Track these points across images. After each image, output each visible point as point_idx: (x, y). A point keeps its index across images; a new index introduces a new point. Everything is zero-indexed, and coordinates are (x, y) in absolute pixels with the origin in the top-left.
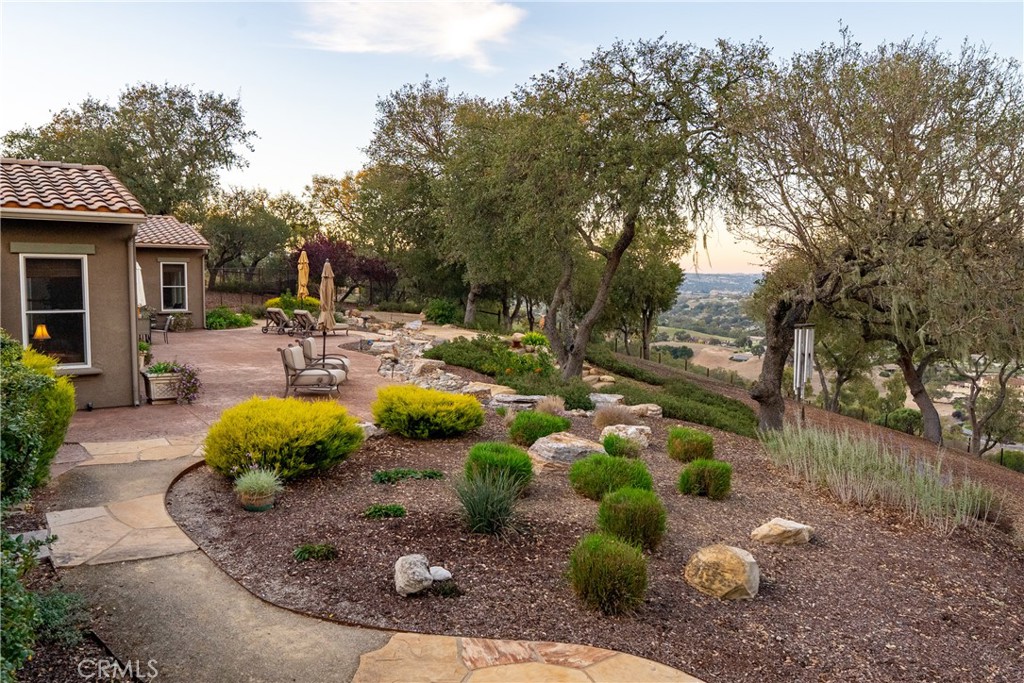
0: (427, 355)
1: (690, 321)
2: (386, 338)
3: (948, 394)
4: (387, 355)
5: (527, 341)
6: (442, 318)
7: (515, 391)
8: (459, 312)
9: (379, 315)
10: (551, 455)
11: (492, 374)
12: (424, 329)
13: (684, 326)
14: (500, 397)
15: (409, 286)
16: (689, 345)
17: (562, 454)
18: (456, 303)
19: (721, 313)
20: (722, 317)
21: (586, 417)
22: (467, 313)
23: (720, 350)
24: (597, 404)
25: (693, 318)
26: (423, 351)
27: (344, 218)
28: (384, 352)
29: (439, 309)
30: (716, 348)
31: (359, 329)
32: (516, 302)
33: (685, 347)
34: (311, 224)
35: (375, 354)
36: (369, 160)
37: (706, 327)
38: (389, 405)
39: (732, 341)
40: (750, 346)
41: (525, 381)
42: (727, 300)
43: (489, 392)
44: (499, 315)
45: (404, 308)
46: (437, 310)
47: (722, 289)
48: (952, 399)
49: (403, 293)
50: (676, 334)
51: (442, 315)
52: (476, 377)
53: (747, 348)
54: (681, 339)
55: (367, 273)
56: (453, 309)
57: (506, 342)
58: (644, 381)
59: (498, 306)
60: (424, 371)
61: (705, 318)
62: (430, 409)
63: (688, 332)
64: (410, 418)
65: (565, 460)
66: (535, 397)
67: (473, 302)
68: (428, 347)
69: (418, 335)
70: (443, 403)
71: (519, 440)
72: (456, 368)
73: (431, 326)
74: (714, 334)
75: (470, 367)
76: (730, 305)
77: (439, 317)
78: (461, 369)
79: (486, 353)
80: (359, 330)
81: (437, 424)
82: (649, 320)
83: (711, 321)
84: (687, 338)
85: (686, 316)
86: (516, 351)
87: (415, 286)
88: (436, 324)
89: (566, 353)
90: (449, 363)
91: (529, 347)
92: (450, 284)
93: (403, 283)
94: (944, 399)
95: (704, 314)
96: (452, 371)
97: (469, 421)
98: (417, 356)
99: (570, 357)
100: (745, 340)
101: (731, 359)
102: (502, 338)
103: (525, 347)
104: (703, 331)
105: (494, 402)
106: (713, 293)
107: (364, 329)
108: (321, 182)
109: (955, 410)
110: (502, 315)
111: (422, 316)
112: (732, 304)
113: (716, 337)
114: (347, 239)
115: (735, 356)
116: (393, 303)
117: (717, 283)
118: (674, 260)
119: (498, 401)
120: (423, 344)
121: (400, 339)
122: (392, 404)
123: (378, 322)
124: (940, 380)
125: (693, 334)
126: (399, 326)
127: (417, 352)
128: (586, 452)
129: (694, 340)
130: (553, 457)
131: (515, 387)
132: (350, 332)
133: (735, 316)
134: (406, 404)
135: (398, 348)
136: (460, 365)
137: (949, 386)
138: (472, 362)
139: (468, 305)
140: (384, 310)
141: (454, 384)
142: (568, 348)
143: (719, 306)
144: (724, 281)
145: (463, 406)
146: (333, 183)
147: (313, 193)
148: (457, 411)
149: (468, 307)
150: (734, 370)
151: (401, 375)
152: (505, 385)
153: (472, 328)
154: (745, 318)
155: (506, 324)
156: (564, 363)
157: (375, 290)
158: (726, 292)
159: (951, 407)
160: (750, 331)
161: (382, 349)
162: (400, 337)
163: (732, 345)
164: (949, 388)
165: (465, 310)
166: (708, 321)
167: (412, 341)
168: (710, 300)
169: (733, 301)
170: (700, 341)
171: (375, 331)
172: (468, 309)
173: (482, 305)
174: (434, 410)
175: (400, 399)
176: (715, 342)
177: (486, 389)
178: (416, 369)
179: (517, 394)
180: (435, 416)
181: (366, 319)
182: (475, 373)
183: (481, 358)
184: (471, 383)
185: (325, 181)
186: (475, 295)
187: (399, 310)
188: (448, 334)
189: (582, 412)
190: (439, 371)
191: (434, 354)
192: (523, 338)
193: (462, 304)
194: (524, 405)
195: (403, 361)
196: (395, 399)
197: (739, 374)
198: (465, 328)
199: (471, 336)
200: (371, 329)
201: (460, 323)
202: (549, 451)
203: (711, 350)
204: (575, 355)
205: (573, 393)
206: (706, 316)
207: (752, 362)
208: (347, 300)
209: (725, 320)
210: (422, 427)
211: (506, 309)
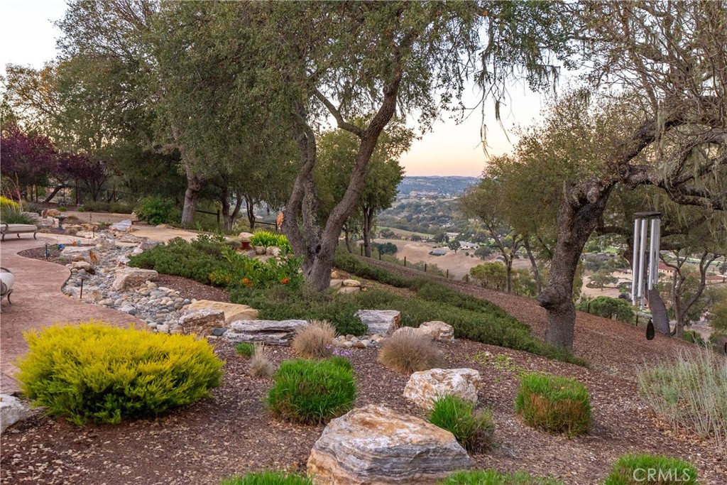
0: (135, 262)
1: (394, 219)
2: (83, 241)
3: (614, 280)
4: (80, 264)
5: (256, 242)
6: (155, 218)
7: (256, 311)
8: (175, 211)
9: (81, 216)
10: (367, 466)
11: (221, 285)
12: (134, 230)
13: (388, 224)
14: (238, 324)
15: (120, 186)
16: (393, 241)
17: (385, 461)
18: (170, 201)
19: (420, 212)
20: (421, 216)
21: (363, 347)
22: (184, 212)
23: (421, 246)
24: (370, 326)
25: (396, 217)
26: (129, 257)
27: (45, 111)
28: (77, 260)
29: (152, 207)
30: (418, 243)
31: (54, 231)
32: (235, 202)
33: (389, 244)
34: (7, 118)
35: (65, 262)
36: (64, 35)
37: (407, 225)
38: (46, 366)
39: (431, 237)
40: (447, 241)
41: (268, 297)
42: (425, 201)
43: (222, 316)
44: (218, 214)
45: (113, 208)
46: (149, 209)
47: (421, 190)
48: (618, 284)
49: (114, 193)
50: (382, 232)
51: (156, 214)
52: (200, 290)
53: (444, 243)
54: (386, 236)
55: (70, 170)
56: (169, 207)
57: (233, 244)
58: (389, 283)
59: (217, 205)
60: (128, 284)
61: (406, 217)
62: (125, 372)
63: (392, 230)
64: (86, 390)
65: (391, 472)
66: (292, 323)
67: (191, 199)
68: (137, 251)
69: (126, 237)
70: (149, 357)
71: (284, 414)
72: (172, 279)
73: (143, 227)
74: (415, 231)
75: (191, 277)
76: (428, 204)
77: (152, 216)
78: (180, 280)
79: (211, 258)
80: (52, 232)
81: (137, 398)
82: (370, 217)
83: (412, 219)
84: (391, 235)
85: (390, 216)
86: (246, 253)
87: (127, 185)
88: (149, 224)
89: (310, 255)
90: (163, 272)
91: (260, 249)
92: (164, 180)
93: (114, 181)
94: (611, 284)
95: (405, 213)
96: (166, 283)
97: (197, 385)
98: (122, 264)
99: (316, 260)
100: (442, 236)
101: (431, 253)
102: (228, 239)
103: (255, 249)
104: (405, 229)
105: (229, 334)
106: (413, 194)
107: (60, 231)
108: (16, 72)
109: (620, 294)
110: (221, 215)
111: (134, 216)
112: (429, 204)
113: (417, 234)
114: (49, 134)
115: (435, 251)
116: (101, 202)
117: (415, 185)
118: (394, 158)
119: (237, 331)
120: (132, 247)
121: (102, 242)
122: (53, 363)
123: (80, 223)
124: (607, 268)
125: (396, 231)
126: (104, 227)
127: (122, 258)
128: (428, 451)
129: (398, 237)
130: (370, 470)
131: (256, 306)
132: (38, 235)
133: (433, 214)
134: (78, 363)
135: (97, 254)
136: (178, 275)
137: (615, 273)
138: (194, 270)
139: (186, 202)
140: (91, 210)
141: (170, 302)
142: (313, 249)
143: (418, 206)
144: (421, 183)
145: (186, 358)
146: (30, 73)
147: (7, 83)
148: (175, 369)
149: (186, 204)
150: (434, 263)
151: (95, 292)
152: (242, 303)
153: (190, 227)
154: (442, 216)
155: (226, 224)
156: (307, 268)
157: (83, 189)
158: (424, 193)
159: (618, 290)
160: (446, 228)
161: (76, 256)
162: (102, 240)
163: (431, 241)
164: (615, 275)
165: (182, 209)
166: (409, 219)
167: (118, 243)
168: (411, 201)
169: (431, 201)
170: (403, 237)
171: (73, 233)
172: (185, 207)
173: (199, 205)
174: (131, 373)
175: (67, 353)
176: (416, 239)
177: (217, 312)
178: (118, 282)
179: (260, 318)
180: (133, 384)
181: (62, 220)
182: (197, 285)
183: (205, 265)
184: (194, 301)
185: (22, 71)
186: (193, 191)
187: (108, 210)
188: (162, 235)
189: (355, 339)
190: (150, 284)
191: (144, 262)
192: (252, 238)
193: (179, 204)
194: (274, 336)
195: (102, 271)
196: (57, 355)
197: (438, 267)
198: (183, 228)
199: (190, 237)
200: (68, 231)
201: (177, 223)
202: (361, 458)
203: (412, 246)
204: (322, 258)
205: (337, 312)
206: (407, 215)
207: (449, 256)
208: (51, 201)
209: (424, 218)
210: (109, 405)
211: (226, 207)
